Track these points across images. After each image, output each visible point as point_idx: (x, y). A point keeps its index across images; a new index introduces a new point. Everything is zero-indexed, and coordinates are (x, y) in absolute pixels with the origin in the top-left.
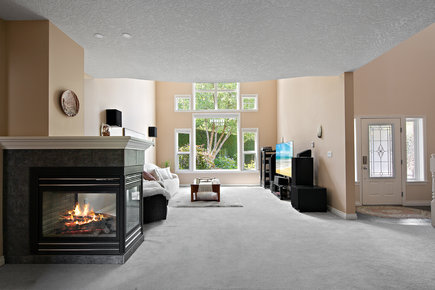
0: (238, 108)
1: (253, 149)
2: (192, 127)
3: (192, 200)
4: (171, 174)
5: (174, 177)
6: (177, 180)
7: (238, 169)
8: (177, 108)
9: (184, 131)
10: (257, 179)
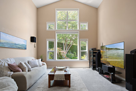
0: (78, 29)
1: (86, 50)
2: (55, 38)
3: (50, 86)
4: (41, 63)
5: (43, 64)
6: (46, 66)
7: (78, 59)
8: (48, 29)
9: (51, 40)
10: (88, 65)
